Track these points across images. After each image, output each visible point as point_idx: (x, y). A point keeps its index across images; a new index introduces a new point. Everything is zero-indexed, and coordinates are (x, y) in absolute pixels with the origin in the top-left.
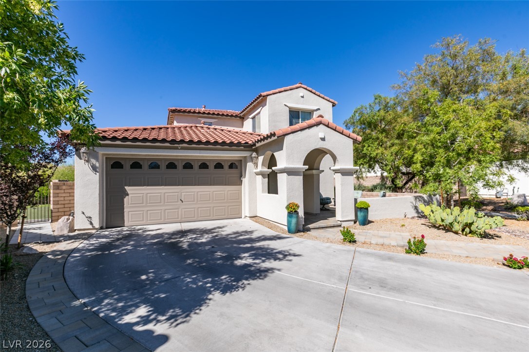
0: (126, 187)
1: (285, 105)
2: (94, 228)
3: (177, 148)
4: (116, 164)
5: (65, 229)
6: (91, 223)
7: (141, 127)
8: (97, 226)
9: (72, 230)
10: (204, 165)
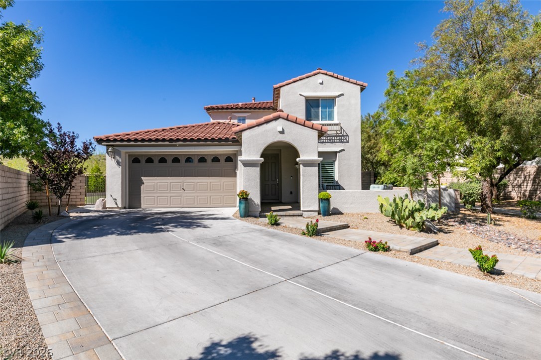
0: (142, 178)
1: (301, 95)
2: (118, 207)
3: (175, 146)
4: (135, 160)
5: (100, 206)
6: (116, 204)
7: (161, 129)
8: (120, 206)
9: (104, 207)
10: (202, 159)
